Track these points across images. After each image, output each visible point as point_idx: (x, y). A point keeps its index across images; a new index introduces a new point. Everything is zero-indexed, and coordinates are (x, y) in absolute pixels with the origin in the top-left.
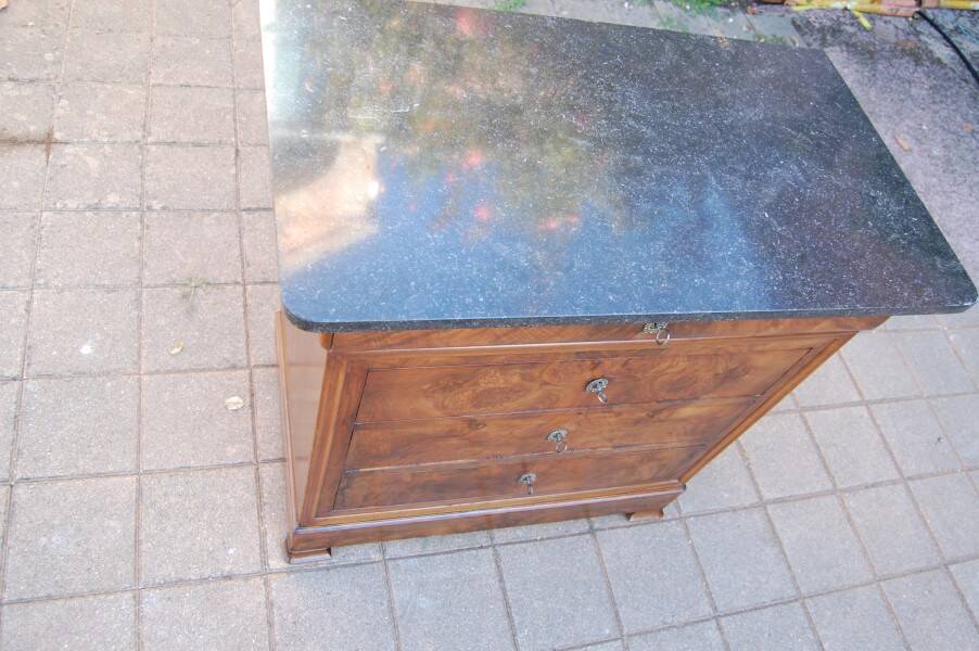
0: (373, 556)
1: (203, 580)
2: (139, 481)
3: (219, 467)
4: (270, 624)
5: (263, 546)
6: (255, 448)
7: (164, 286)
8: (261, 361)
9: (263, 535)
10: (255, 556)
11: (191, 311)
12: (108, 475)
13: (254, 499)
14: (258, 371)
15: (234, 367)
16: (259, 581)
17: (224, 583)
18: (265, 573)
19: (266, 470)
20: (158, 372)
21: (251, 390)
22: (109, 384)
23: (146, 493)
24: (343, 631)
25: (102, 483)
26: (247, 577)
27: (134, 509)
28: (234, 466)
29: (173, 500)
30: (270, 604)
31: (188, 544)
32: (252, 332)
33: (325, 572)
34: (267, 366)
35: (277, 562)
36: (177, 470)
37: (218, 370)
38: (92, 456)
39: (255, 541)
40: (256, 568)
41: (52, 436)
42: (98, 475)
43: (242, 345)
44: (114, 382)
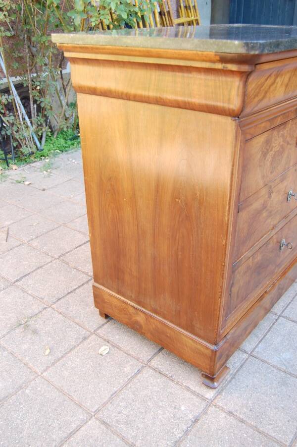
0: (244, 357)
1: (186, 433)
2: (97, 419)
3: (130, 380)
4: (242, 421)
5: (194, 393)
6: (138, 359)
7: (8, 333)
8: (95, 327)
9: (188, 389)
10: (196, 400)
11: (35, 332)
12: (77, 430)
13: (164, 379)
14: (99, 331)
15: (85, 338)
16: (212, 409)
17: (198, 425)
18: (210, 403)
19: (154, 363)
20: (48, 368)
21: (105, 340)
22: (27, 391)
23: (108, 421)
24: (274, 395)
25: (78, 436)
26: (205, 412)
27: (110, 432)
28: (136, 374)
29: (126, 412)
30: (230, 413)
31: (158, 423)
32: (77, 320)
33: (234, 380)
34: (100, 327)
35: (210, 394)
36: (111, 398)
37: (78, 345)
38: (57, 428)
39: (188, 394)
40: (204, 404)
41: (22, 437)
42: (71, 435)
43: (78, 327)
44: (30, 388)
